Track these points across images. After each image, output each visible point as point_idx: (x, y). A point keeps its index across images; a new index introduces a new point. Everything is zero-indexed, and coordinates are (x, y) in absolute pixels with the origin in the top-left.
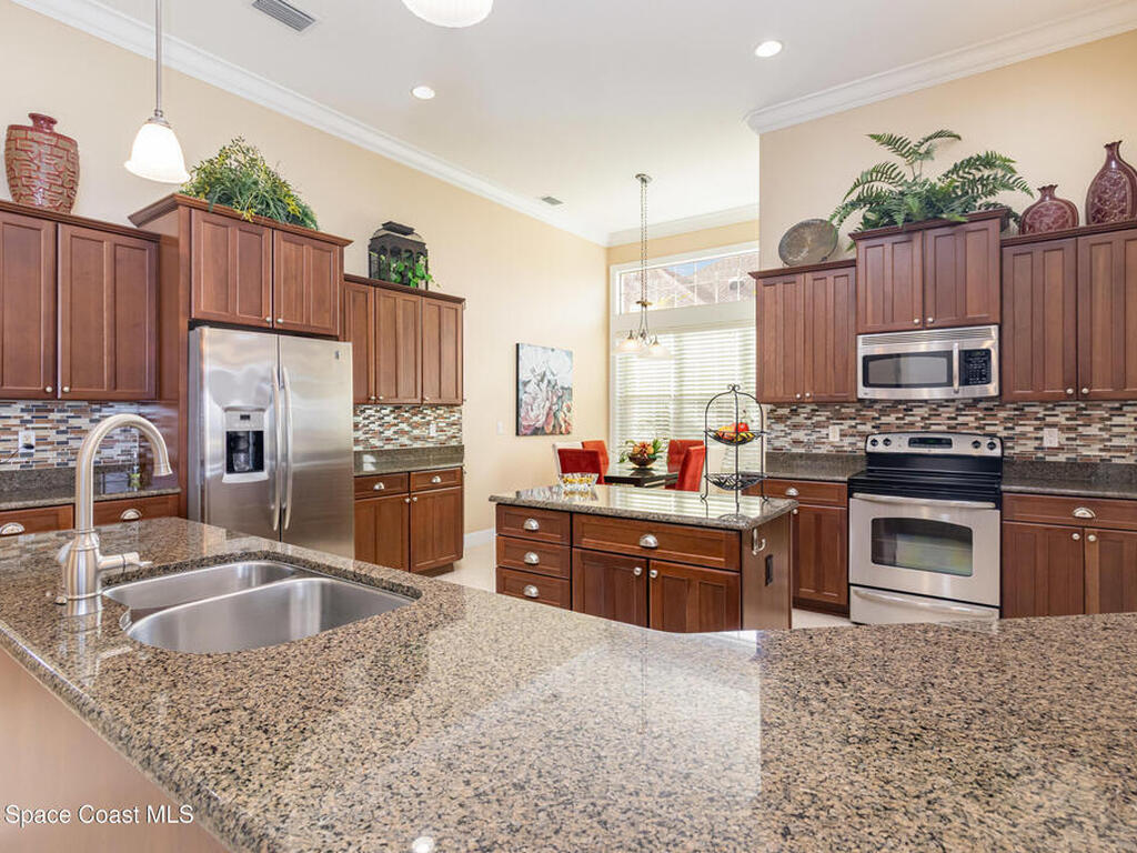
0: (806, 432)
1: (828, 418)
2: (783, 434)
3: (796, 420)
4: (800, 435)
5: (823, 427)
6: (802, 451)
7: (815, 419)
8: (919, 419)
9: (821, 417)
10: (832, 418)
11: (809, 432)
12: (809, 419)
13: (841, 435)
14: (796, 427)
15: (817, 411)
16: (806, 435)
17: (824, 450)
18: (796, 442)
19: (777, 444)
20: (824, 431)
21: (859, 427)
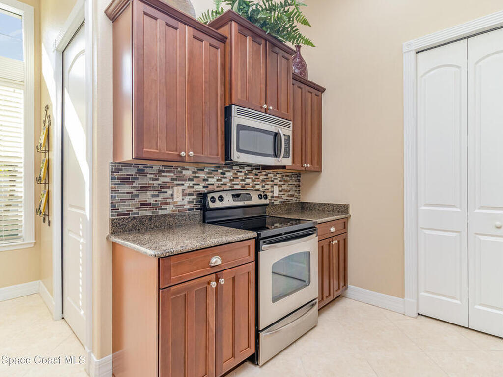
0: (152, 193)
1: (173, 179)
2: (129, 197)
3: (142, 181)
4: (148, 197)
5: (169, 188)
6: (148, 213)
7: (162, 180)
8: (228, 180)
9: (166, 178)
10: (176, 180)
11: (156, 193)
12: (157, 179)
13: (183, 195)
14: (144, 188)
15: (163, 171)
16: (153, 196)
17: (169, 209)
18: (144, 205)
19: (122, 209)
20: (169, 192)
21: (195, 187)
